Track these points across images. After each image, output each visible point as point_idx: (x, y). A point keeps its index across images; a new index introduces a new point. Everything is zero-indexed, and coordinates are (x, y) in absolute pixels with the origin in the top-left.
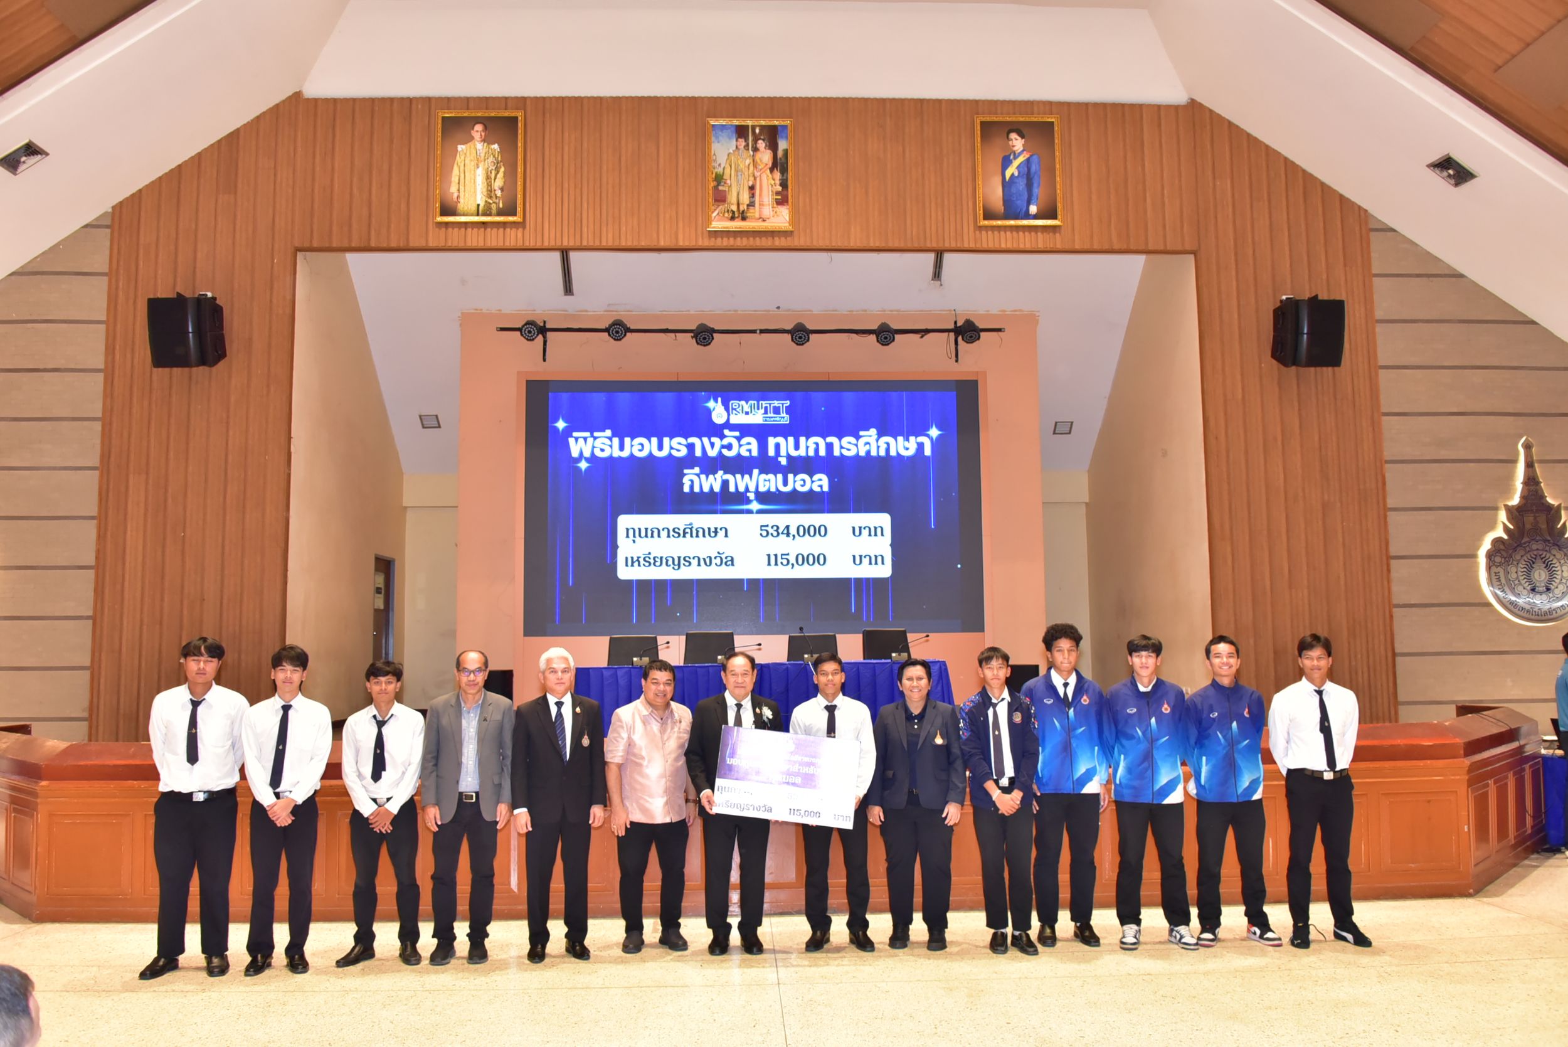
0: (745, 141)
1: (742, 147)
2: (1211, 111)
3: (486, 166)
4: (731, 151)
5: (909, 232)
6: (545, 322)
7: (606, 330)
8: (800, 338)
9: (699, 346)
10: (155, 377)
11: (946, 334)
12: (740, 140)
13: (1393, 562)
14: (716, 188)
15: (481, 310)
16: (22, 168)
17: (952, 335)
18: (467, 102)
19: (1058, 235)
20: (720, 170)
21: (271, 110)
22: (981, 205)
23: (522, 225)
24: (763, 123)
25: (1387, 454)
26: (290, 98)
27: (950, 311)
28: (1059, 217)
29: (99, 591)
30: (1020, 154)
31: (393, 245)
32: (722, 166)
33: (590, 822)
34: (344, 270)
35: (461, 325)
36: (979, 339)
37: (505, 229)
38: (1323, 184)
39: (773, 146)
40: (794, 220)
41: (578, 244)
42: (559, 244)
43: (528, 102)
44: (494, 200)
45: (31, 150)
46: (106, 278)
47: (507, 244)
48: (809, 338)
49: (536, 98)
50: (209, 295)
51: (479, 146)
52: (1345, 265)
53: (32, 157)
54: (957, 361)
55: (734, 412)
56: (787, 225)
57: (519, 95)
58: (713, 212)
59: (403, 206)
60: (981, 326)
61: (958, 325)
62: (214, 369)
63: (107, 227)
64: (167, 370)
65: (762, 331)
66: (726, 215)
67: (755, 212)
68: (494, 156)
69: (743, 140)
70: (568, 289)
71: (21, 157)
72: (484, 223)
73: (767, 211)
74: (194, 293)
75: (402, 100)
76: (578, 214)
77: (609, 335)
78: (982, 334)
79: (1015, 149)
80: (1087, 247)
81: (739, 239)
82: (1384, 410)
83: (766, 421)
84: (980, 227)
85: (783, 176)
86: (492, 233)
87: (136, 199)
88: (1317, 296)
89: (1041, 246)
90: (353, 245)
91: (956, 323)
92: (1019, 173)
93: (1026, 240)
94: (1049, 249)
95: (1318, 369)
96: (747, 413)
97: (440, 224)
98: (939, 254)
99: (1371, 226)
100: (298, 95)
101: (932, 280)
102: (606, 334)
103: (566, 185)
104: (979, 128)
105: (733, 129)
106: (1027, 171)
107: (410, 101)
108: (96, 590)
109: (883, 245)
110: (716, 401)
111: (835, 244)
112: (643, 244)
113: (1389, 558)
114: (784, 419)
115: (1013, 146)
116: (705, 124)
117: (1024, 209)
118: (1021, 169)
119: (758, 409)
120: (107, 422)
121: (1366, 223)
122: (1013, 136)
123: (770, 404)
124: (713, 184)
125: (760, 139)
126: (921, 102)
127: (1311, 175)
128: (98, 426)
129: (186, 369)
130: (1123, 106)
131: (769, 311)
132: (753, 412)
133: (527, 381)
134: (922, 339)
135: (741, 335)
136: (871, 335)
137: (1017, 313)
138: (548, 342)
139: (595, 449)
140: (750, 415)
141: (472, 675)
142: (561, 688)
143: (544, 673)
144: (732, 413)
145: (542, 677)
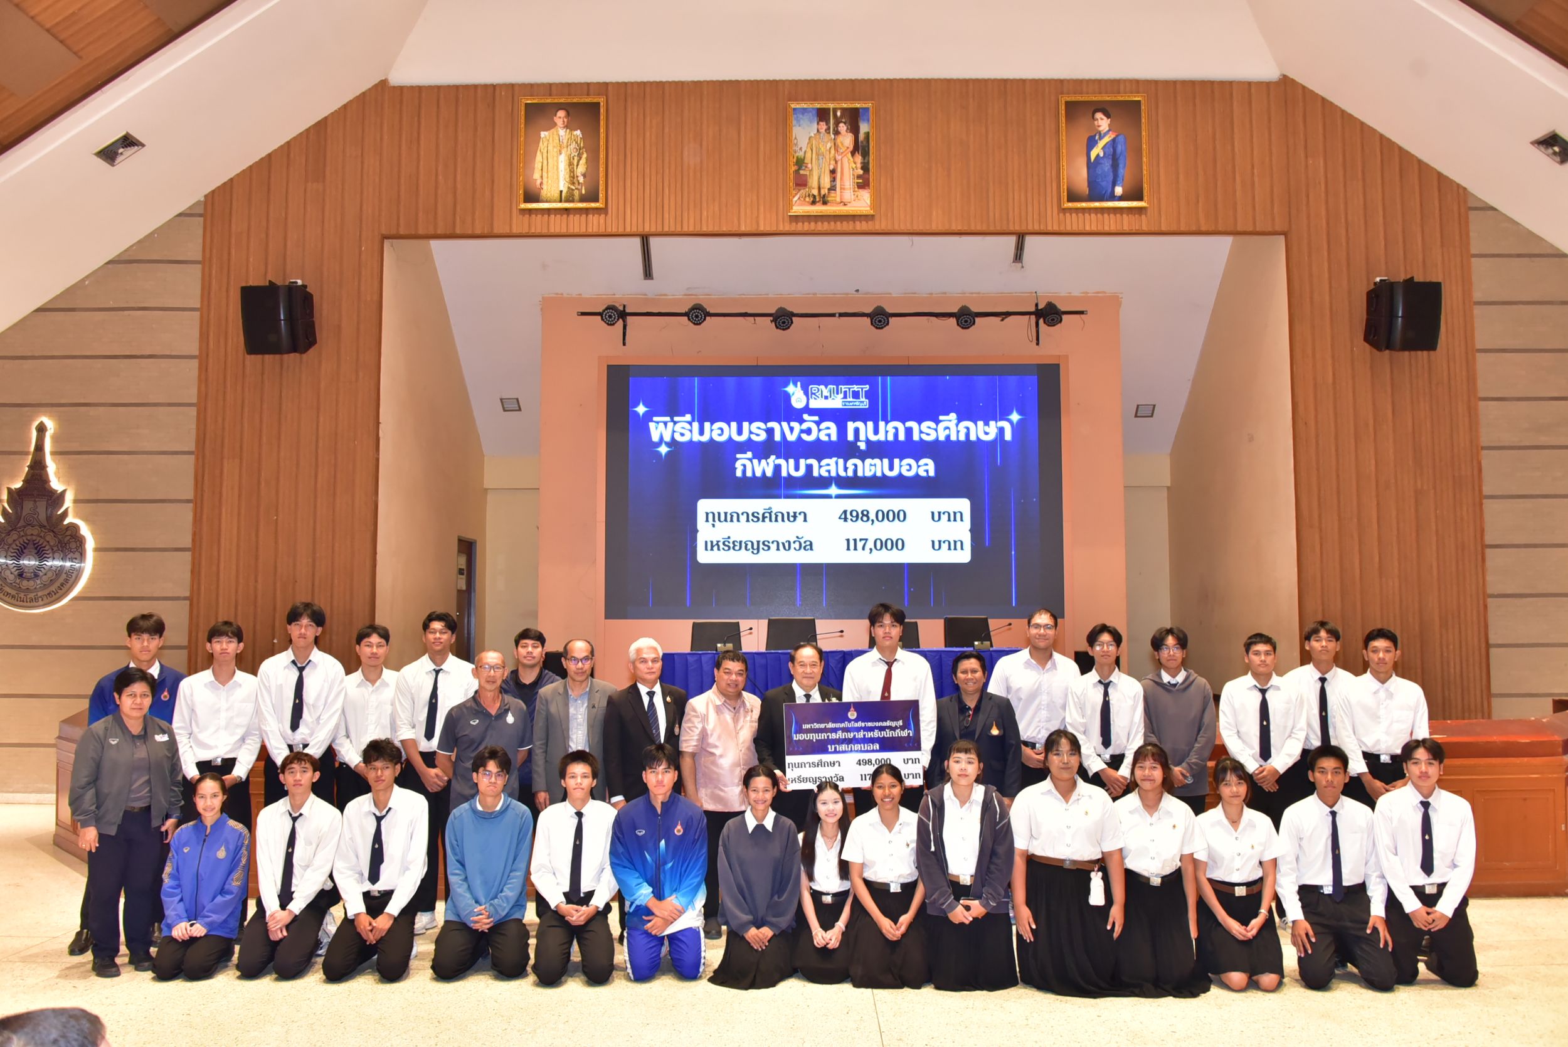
0: (827, 125)
1: (823, 131)
2: (1304, 88)
3: (569, 152)
4: (813, 135)
5: (991, 214)
6: (624, 306)
7: (686, 314)
8: (880, 321)
9: (778, 330)
10: (248, 363)
11: (1028, 317)
12: (821, 123)
13: (1488, 551)
14: (797, 172)
15: (562, 294)
16: (119, 159)
17: (1033, 317)
18: (549, 88)
19: (1143, 217)
20: (801, 154)
21: (357, 98)
22: (1065, 187)
23: (603, 211)
24: (845, 106)
25: (1484, 440)
26: (376, 86)
27: (1032, 293)
28: (1145, 198)
29: (195, 572)
30: (1105, 134)
31: (478, 232)
32: (803, 150)
34: (428, 257)
35: (541, 309)
36: (1060, 321)
37: (587, 215)
38: (1420, 162)
39: (855, 130)
40: (876, 202)
41: (659, 229)
42: (640, 230)
43: (610, 88)
44: (577, 186)
45: (128, 141)
46: (199, 266)
47: (590, 230)
48: (888, 321)
49: (618, 83)
50: (300, 282)
51: (562, 132)
52: (1442, 245)
53: (129, 148)
54: (1038, 344)
55: (813, 396)
56: (869, 209)
57: (601, 80)
58: (794, 197)
59: (488, 193)
60: (1063, 309)
61: (1040, 307)
62: (304, 356)
63: (200, 215)
64: (259, 357)
65: (841, 315)
66: (807, 199)
67: (836, 196)
68: (577, 143)
69: (824, 123)
70: (648, 273)
71: (119, 149)
72: (566, 209)
73: (848, 195)
74: (284, 279)
75: (486, 86)
76: (659, 200)
77: (689, 319)
78: (1064, 317)
79: (1101, 129)
80: (1174, 228)
81: (820, 223)
82: (1481, 394)
83: (845, 405)
84: (1064, 209)
85: (864, 159)
86: (575, 219)
87: (228, 187)
88: (1413, 278)
89: (1126, 228)
90: (439, 232)
91: (1037, 305)
92: (1104, 154)
93: (1110, 222)
94: (1134, 231)
95: (1413, 353)
96: (826, 398)
97: (523, 211)
98: (1021, 237)
99: (1470, 205)
100: (383, 83)
101: (1014, 262)
102: (686, 318)
103: (647, 170)
104: (1063, 107)
105: (815, 112)
106: (1112, 151)
107: (494, 87)
108: (192, 572)
109: (965, 228)
110: (796, 386)
111: (916, 228)
112: (725, 229)
113: (1485, 547)
114: (864, 403)
115: (1099, 126)
116: (786, 108)
117: (1110, 190)
118: (1107, 150)
119: (837, 393)
120: (202, 407)
121: (1465, 202)
122: (1099, 115)
123: (849, 389)
124: (794, 168)
125: (842, 122)
126: (1005, 82)
127: (1407, 152)
128: (193, 411)
129: (277, 357)
130: (1212, 83)
131: (847, 294)
132: (832, 397)
133: (608, 366)
134: (1002, 322)
135: (821, 318)
136: (952, 318)
137: (1100, 295)
138: (628, 326)
139: (675, 434)
140: (830, 399)
141: (580, 664)
142: (651, 677)
143: (634, 663)
144: (811, 398)
145: (632, 667)
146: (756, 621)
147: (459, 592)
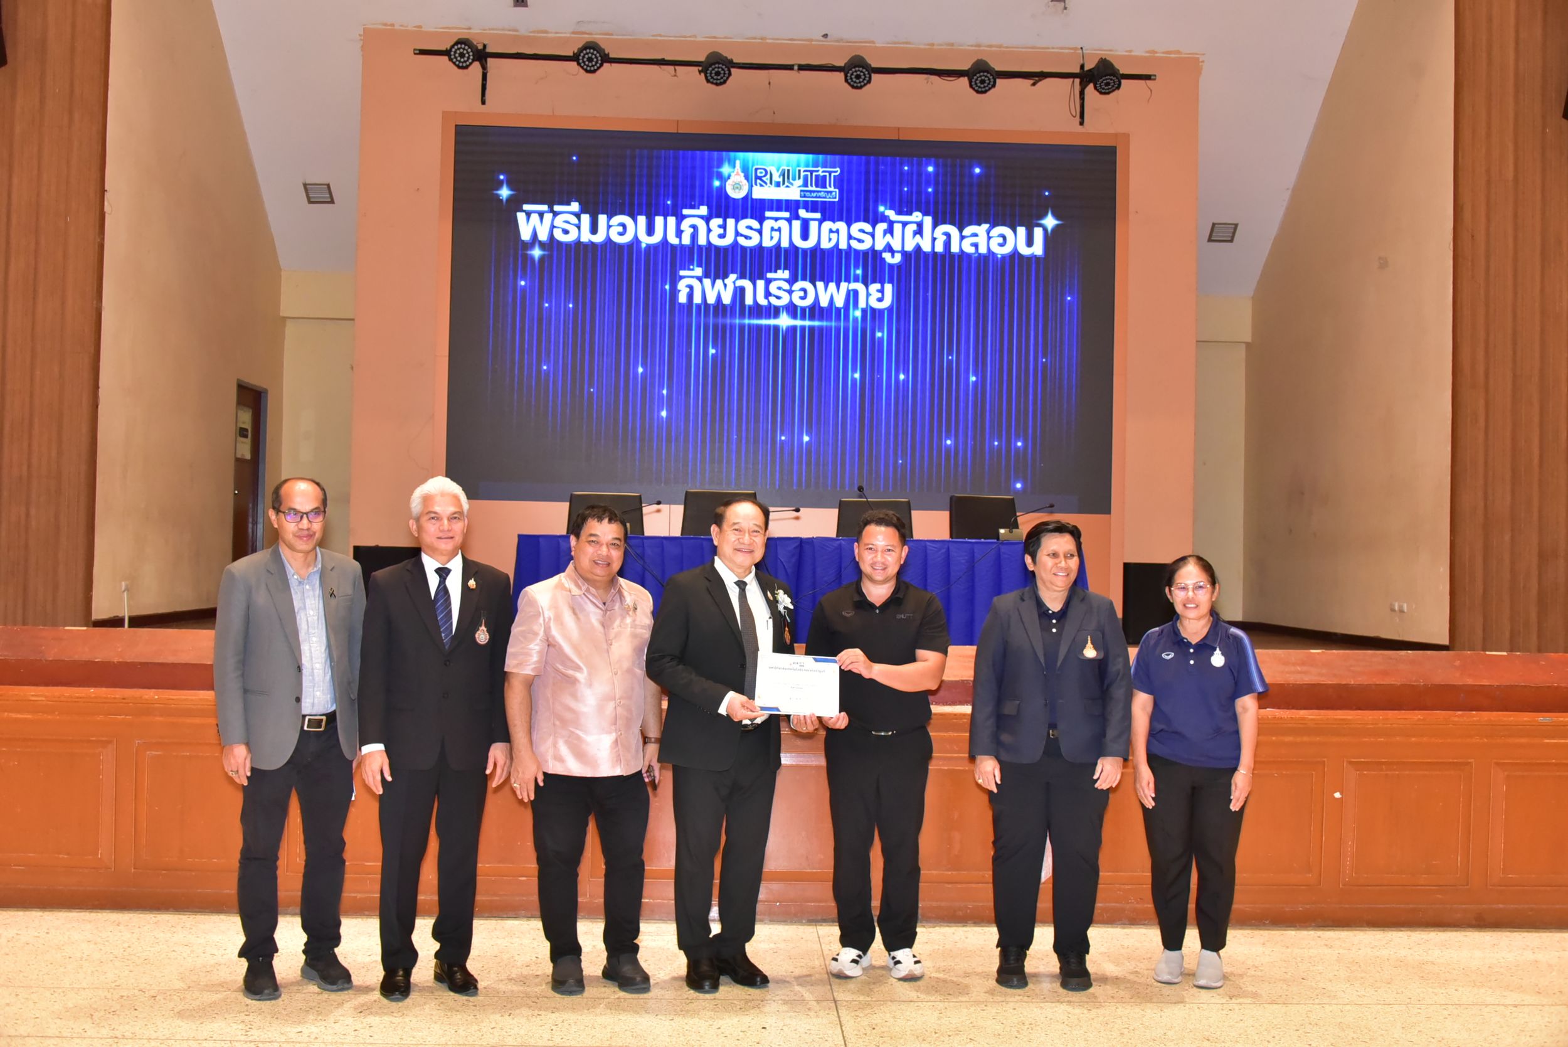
6: (485, 46)
7: (574, 58)
8: (858, 78)
9: (709, 85)
11: (1071, 80)
15: (393, 25)
17: (1077, 81)
27: (1076, 49)
33: (488, 772)
35: (362, 47)
36: (1118, 87)
48: (870, 78)
54: (1082, 123)
55: (758, 181)
60: (1123, 71)
61: (1087, 67)
65: (802, 68)
77: (579, 64)
78: (1123, 81)
83: (805, 196)
91: (1082, 67)
96: (778, 185)
102: (574, 63)
110: (734, 164)
114: (832, 194)
119: (794, 179)
123: (811, 172)
131: (811, 39)
132: (786, 184)
133: (456, 125)
134: (1033, 87)
135: (771, 71)
136: (962, 79)
137: (1173, 56)
138: (488, 75)
139: (555, 230)
140: (782, 187)
141: (305, 520)
142: (446, 546)
143: (418, 520)
144: (756, 184)
145: (415, 527)
147: (239, 461)
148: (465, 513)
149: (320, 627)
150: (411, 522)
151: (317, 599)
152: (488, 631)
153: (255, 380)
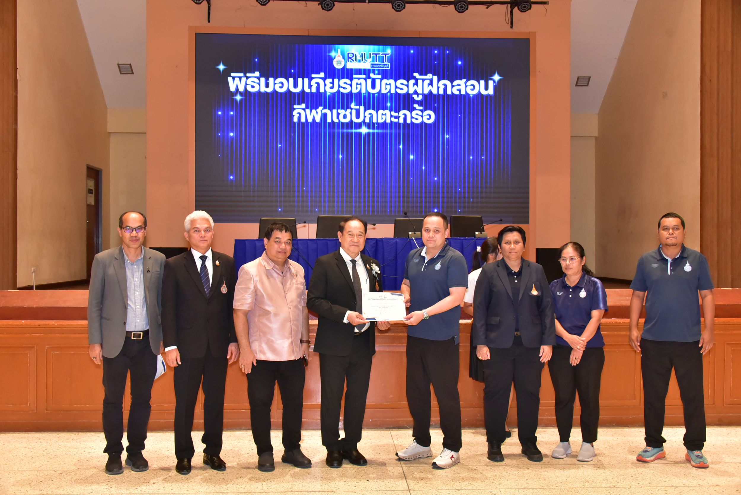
8: (399, 6)
9: (324, 11)
11: (506, 5)
17: (509, 5)
33: (228, 357)
36: (530, 8)
48: (405, 6)
54: (511, 27)
55: (350, 60)
65: (370, 1)
78: (533, 5)
83: (373, 67)
96: (359, 61)
110: (337, 51)
114: (388, 66)
119: (367, 58)
123: (376, 54)
132: (364, 61)
133: (196, 33)
134: (487, 9)
135: (355, 3)
136: (451, 6)
138: (211, 7)
139: (247, 86)
140: (362, 63)
141: (134, 232)
142: (204, 245)
143: (188, 232)
144: (348, 61)
145: (187, 236)
146: (308, 224)
147: (89, 206)
148: (213, 227)
149: (141, 287)
150: (185, 233)
151: (140, 273)
152: (227, 287)
153: (96, 165)
